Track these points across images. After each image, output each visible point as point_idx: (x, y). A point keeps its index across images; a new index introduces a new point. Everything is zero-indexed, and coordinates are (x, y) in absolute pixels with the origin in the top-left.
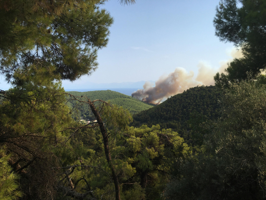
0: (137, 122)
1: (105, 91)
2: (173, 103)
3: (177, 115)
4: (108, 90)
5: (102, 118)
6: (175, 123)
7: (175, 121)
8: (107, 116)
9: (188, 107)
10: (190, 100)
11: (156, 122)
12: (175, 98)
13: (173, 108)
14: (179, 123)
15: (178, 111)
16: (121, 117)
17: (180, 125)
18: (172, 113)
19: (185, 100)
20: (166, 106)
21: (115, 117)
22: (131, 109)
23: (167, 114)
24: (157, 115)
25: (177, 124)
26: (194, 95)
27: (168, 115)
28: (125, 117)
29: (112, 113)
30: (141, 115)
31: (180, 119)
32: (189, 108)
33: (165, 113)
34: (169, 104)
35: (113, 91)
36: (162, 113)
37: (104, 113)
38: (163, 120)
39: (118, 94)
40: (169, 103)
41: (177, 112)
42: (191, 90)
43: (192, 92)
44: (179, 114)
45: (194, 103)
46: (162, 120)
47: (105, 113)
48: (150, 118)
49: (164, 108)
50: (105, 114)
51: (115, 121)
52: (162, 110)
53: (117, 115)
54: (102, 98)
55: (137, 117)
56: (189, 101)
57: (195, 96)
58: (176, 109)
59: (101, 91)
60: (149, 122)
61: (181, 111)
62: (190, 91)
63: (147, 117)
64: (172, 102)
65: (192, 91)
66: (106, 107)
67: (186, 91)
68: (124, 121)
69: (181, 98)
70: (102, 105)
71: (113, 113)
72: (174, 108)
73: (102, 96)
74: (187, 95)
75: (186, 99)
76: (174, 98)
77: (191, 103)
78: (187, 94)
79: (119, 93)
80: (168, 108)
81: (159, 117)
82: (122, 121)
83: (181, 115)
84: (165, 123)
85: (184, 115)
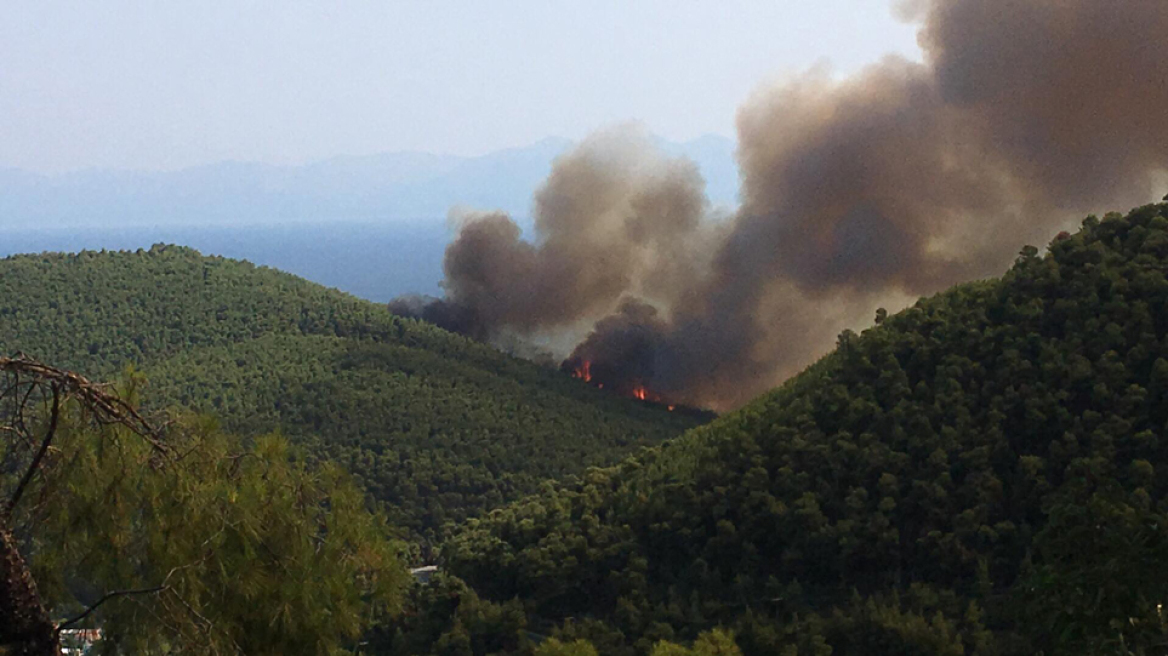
0: (496, 610)
1: (123, 261)
2: (902, 386)
3: (946, 528)
4: (161, 248)
5: (41, 575)
6: (929, 611)
7: (924, 593)
8: (107, 545)
9: (1068, 435)
10: (1093, 358)
11: (711, 605)
12: (927, 329)
13: (902, 446)
14: (974, 612)
15: (959, 476)
16: (270, 553)
17: (984, 636)
18: (888, 503)
19: (1033, 352)
20: (827, 421)
21: (193, 556)
22: (426, 461)
23: (832, 513)
24: (728, 524)
25: (944, 624)
26: (1135, 294)
27: (846, 525)
28: (317, 559)
29: (156, 505)
30: (543, 533)
31: (984, 565)
32: (1085, 445)
33: (809, 504)
34: (858, 403)
35: (216, 262)
36: (778, 508)
37: (65, 515)
38: (795, 586)
39: (271, 291)
40: (851, 385)
41: (941, 492)
42: (1099, 246)
43: (1113, 263)
44: (969, 513)
45: (1138, 392)
46: (773, 580)
47: (84, 517)
48: (643, 562)
49: (799, 442)
50: (75, 524)
51: (196, 598)
52: (773, 473)
53: (218, 537)
54: (98, 336)
55: (497, 551)
56: (1083, 367)
57: (1140, 305)
58: (940, 455)
59: (75, 259)
60: (626, 604)
61: (995, 481)
62: (1095, 257)
63: (613, 549)
64: (887, 374)
65: (1108, 255)
66: (86, 440)
67: (1043, 253)
68: (297, 603)
69: (989, 332)
70: (40, 409)
71: (175, 506)
72: (916, 442)
73: (88, 312)
74: (1061, 303)
75: (1049, 347)
76: (912, 337)
77: (1102, 388)
78: (1051, 292)
79: (292, 284)
80: (844, 441)
81: (751, 547)
82: (277, 597)
83: (992, 523)
84: (813, 619)
85: (1026, 527)
